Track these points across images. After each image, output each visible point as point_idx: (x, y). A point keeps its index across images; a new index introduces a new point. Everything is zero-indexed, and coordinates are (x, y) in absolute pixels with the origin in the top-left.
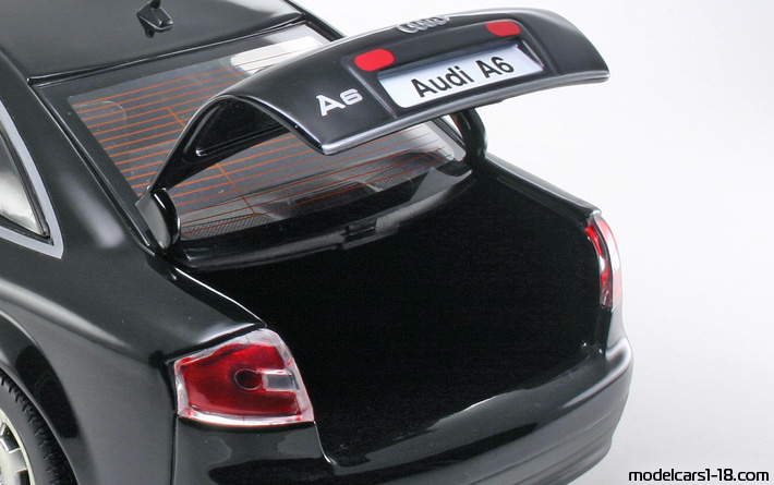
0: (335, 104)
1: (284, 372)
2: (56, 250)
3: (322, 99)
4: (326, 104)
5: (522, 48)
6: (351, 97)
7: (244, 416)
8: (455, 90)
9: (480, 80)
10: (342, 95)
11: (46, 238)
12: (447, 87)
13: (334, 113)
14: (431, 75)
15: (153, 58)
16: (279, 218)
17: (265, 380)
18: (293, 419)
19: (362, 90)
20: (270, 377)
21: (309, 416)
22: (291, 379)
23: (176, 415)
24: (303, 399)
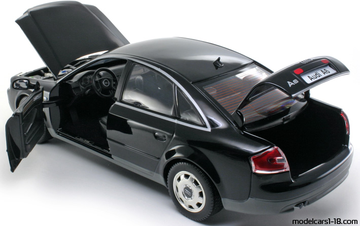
0: (292, 84)
1: (281, 158)
2: (209, 129)
3: (289, 82)
4: (290, 84)
5: (330, 66)
6: (296, 82)
7: (271, 171)
8: (318, 78)
9: (323, 76)
10: (293, 81)
11: (205, 126)
12: (316, 78)
13: (292, 86)
14: (312, 75)
15: (219, 76)
16: (265, 117)
17: (276, 160)
18: (284, 170)
19: (298, 80)
20: (278, 159)
21: (288, 169)
22: (283, 160)
23: (252, 172)
24: (286, 164)
